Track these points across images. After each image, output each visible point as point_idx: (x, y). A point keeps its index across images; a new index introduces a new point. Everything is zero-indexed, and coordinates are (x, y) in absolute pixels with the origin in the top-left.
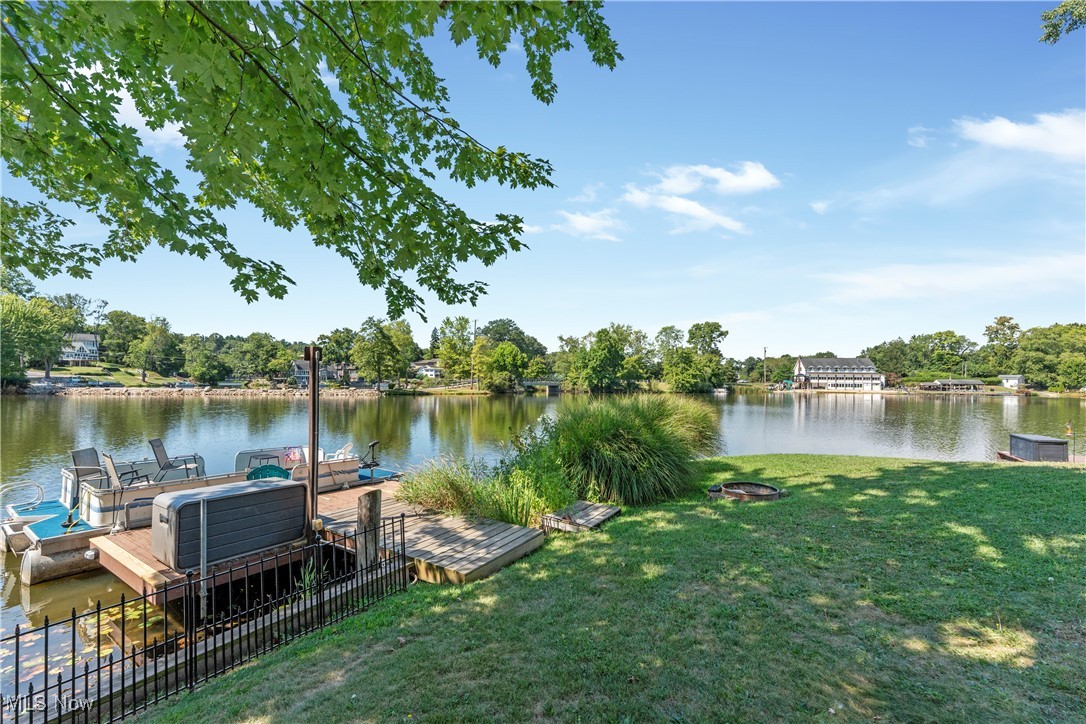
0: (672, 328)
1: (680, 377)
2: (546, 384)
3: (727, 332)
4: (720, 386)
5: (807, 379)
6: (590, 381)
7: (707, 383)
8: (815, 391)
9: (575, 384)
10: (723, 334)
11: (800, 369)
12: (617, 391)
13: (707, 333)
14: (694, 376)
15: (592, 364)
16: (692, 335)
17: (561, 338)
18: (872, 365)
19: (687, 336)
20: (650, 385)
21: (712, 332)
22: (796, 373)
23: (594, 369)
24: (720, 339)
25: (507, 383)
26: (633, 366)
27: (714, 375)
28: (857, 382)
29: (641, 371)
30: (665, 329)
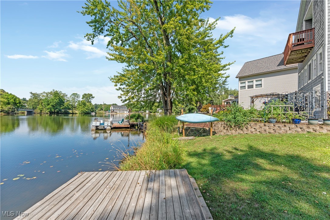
0: (76, 94)
1: (83, 109)
2: (25, 111)
3: (94, 97)
4: (93, 112)
5: (113, 110)
6: (51, 110)
7: (90, 111)
8: (115, 113)
9: (41, 111)
10: (93, 97)
11: (112, 108)
12: (61, 113)
13: (88, 97)
14: (87, 109)
15: (51, 104)
16: (83, 97)
17: (31, 93)
18: (126, 108)
19: (81, 97)
20: (73, 111)
21: (90, 96)
22: (111, 109)
23: (53, 106)
24: (92, 99)
25: (11, 110)
26: (67, 105)
27: (92, 109)
28: (124, 111)
29: (70, 107)
30: (74, 94)
